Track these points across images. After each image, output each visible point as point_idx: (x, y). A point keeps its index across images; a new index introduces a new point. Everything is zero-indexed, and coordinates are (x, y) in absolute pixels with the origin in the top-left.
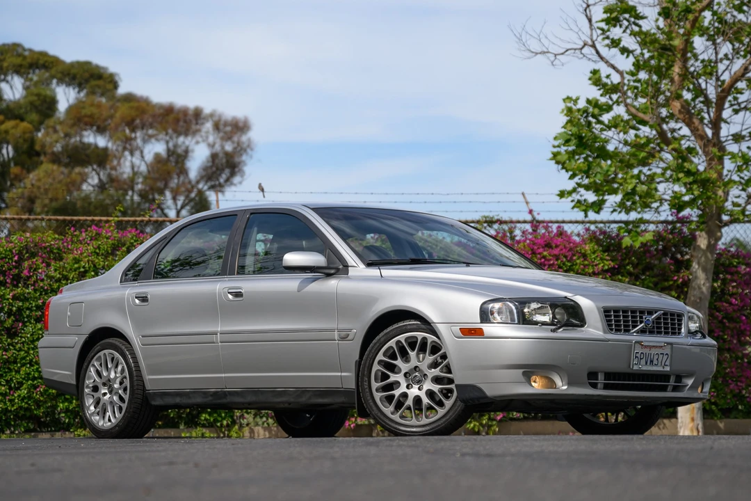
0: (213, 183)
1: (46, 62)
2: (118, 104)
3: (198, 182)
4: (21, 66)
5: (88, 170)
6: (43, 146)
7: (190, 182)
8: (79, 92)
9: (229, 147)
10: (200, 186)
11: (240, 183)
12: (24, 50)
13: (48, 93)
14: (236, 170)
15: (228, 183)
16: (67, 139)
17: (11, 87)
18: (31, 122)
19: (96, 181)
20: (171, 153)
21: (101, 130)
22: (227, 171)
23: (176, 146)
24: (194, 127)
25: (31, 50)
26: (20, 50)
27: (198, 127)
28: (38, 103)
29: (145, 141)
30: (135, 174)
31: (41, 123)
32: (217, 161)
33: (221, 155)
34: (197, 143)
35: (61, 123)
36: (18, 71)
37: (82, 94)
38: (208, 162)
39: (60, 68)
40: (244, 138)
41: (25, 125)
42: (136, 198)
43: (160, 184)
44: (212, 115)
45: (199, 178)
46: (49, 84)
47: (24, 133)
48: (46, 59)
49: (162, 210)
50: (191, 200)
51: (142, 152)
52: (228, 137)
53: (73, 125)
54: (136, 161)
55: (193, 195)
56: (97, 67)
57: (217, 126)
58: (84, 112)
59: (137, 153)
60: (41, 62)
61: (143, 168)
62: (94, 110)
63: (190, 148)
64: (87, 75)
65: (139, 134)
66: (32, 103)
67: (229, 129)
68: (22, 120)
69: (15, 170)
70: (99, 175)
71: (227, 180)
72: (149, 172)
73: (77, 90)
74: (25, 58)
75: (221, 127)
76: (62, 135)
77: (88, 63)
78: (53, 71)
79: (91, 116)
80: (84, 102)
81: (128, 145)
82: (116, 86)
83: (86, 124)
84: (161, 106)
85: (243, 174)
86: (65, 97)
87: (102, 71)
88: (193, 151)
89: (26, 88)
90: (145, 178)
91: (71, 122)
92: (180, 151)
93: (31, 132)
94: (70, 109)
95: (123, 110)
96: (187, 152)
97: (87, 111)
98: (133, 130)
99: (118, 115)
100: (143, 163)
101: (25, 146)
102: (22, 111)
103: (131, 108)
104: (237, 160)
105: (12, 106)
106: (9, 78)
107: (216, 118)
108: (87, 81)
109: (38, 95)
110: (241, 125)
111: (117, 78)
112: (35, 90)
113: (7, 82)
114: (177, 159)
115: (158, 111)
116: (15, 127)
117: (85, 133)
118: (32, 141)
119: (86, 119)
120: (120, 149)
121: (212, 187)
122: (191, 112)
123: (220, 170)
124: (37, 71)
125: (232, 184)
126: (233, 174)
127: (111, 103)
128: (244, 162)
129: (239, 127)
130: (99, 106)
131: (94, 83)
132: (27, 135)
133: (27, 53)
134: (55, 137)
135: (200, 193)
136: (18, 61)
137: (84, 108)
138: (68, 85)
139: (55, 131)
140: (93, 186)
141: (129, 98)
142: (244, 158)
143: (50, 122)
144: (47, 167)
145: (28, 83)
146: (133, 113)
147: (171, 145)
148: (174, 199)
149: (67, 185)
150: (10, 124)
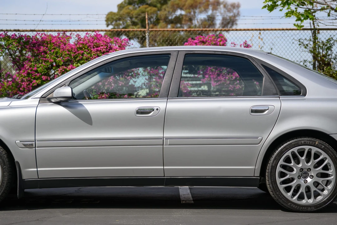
9: (230, 15)
14: (234, 23)
18: (158, 8)
20: (209, 17)
22: (231, 24)
27: (218, 7)
33: (228, 18)
35: (168, 7)
40: (237, 11)
45: (220, 27)
52: (229, 11)
62: (180, 2)
67: (230, 7)
68: (154, 7)
71: (230, 27)
79: (178, 4)
91: (171, 7)
93: (156, 11)
98: (194, 9)
102: (155, 3)
107: (224, 3)
118: (157, 15)
122: (216, 2)
123: (228, 23)
126: (233, 25)
129: (235, 6)
139: (165, 10)
142: (237, 18)
144: (162, 24)
150: (150, 8)
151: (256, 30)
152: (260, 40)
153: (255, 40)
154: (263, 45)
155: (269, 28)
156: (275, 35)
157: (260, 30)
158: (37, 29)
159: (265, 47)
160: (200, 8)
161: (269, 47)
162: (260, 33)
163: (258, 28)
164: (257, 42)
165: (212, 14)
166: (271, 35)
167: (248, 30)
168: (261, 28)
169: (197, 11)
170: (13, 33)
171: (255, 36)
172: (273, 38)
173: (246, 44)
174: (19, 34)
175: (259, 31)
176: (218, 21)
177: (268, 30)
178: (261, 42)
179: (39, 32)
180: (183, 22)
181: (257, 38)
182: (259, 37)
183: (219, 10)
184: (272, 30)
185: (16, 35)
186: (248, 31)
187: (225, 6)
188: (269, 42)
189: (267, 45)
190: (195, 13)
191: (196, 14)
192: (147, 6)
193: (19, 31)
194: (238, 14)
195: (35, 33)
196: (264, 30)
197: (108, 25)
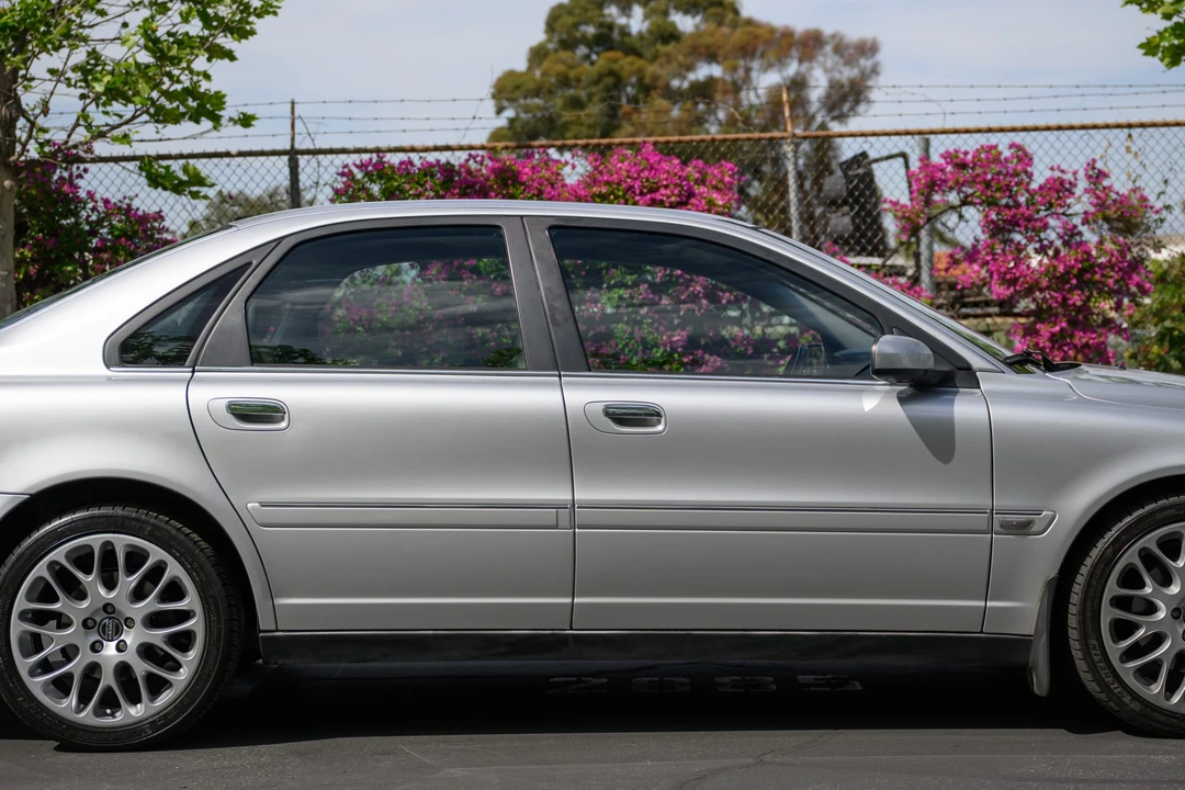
0: (835, 114)
3: (819, 113)
9: (852, 73)
10: (821, 117)
11: (866, 111)
13: (668, 22)
14: (862, 97)
15: (852, 113)
22: (851, 99)
24: (814, 51)
27: (818, 51)
28: (660, 32)
29: (764, 72)
34: (814, 68)
40: (870, 62)
41: (641, 61)
44: (833, 37)
45: (820, 107)
52: (849, 62)
53: (688, 56)
58: (702, 41)
63: (810, 75)
67: (853, 51)
68: (639, 55)
69: (626, 108)
71: (852, 109)
73: (698, 18)
75: (842, 50)
79: (705, 45)
80: (701, 32)
83: (701, 55)
85: (869, 101)
89: (647, 18)
92: (801, 79)
95: (739, 36)
98: (750, 59)
99: (729, 43)
102: (641, 46)
103: (747, 33)
104: (862, 86)
107: (836, 41)
108: (706, 9)
110: (869, 45)
113: (632, 14)
114: (798, 85)
116: (632, 64)
117: (699, 65)
119: (701, 49)
121: (833, 119)
122: (811, 36)
123: (844, 99)
125: (856, 114)
126: (857, 102)
128: (870, 87)
129: (867, 49)
138: (687, 13)
141: (750, 22)
142: (870, 83)
147: (800, 70)
150: (627, 60)
151: (1119, 126)
152: (1129, 157)
153: (1117, 157)
154: (1140, 170)
155: (1158, 119)
156: (1175, 142)
157: (1130, 126)
158: (465, 142)
159: (1146, 177)
160: (763, 55)
161: (1158, 177)
162: (1130, 136)
163: (1123, 120)
164: (1123, 164)
165: (797, 73)
166: (1164, 142)
167: (1095, 127)
168: (1134, 120)
169: (756, 64)
170: (402, 156)
171: (1116, 143)
172: (1169, 148)
173: (1094, 168)
174: (421, 158)
175: (1126, 130)
176: (817, 92)
177: (1154, 125)
178: (1135, 164)
179: (473, 152)
180: (718, 97)
181: (1123, 150)
182: (1128, 150)
183: (821, 59)
184: (1166, 125)
185: (411, 163)
186: (1092, 132)
187: (838, 50)
188: (1158, 163)
189: (1152, 170)
190: (748, 70)
191: (754, 74)
192: (619, 54)
193: (413, 150)
194: (875, 71)
195: (463, 155)
196: (1142, 125)
197: (500, 111)
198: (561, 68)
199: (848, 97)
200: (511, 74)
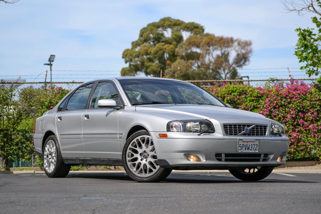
0: (238, 65)
1: (179, 23)
2: (204, 37)
3: (232, 64)
4: (170, 25)
5: (194, 61)
6: (178, 53)
7: (229, 64)
8: (191, 33)
9: (244, 51)
10: (233, 66)
11: (248, 64)
12: (172, 19)
13: (179, 34)
14: (247, 59)
15: (244, 65)
16: (186, 50)
17: (168, 33)
18: (174, 45)
19: (196, 65)
20: (223, 54)
21: (198, 47)
22: (243, 60)
23: (225, 52)
24: (231, 44)
25: (174, 19)
26: (170, 19)
27: (232, 44)
28: (175, 38)
29: (214, 51)
30: (210, 62)
31: (177, 45)
32: (239, 56)
33: (241, 54)
34: (232, 50)
35: (184, 44)
36: (170, 26)
37: (192, 34)
38: (236, 57)
39: (183, 25)
40: (249, 48)
41: (172, 46)
42: (211, 71)
43: (219, 66)
44: (237, 40)
45: (233, 63)
46: (180, 31)
47: (171, 49)
48: (179, 22)
49: (220, 75)
50: (231, 71)
51: (212, 54)
52: (243, 48)
53: (188, 45)
54: (211, 58)
55: (231, 69)
56: (197, 24)
57: (239, 44)
58: (192, 40)
59: (210, 55)
60: (177, 23)
61: (213, 60)
62: (196, 40)
63: (230, 52)
64: (193, 27)
65: (211, 48)
66: (174, 38)
67: (244, 44)
68: (171, 44)
69: (168, 62)
70: (197, 63)
71: (243, 63)
72: (215, 61)
73: (190, 32)
74: (172, 22)
75: (241, 44)
76: (184, 49)
77: (193, 23)
78: (181, 26)
79: (194, 42)
80: (192, 37)
81: (208, 52)
82: (203, 30)
83: (193, 45)
84: (218, 37)
85: (249, 60)
86: (186, 35)
87: (198, 25)
88: (231, 53)
89: (172, 33)
90: (213, 64)
91: (187, 44)
92: (226, 53)
93: (174, 48)
94: (187, 39)
95: (205, 39)
96: (228, 54)
97: (193, 40)
98: (209, 46)
99: (203, 41)
100: (213, 58)
101: (172, 54)
102: (171, 41)
103: (208, 38)
104: (247, 56)
105: (167, 39)
106: (167, 30)
107: (238, 41)
108: (193, 29)
109: (176, 35)
110: (248, 43)
111: (204, 28)
112: (175, 33)
113: (167, 31)
114: (225, 57)
115: (218, 39)
116: (168, 47)
117: (192, 48)
118: (174, 52)
119: (193, 43)
120: (205, 54)
121: (238, 66)
122: (230, 39)
124: (176, 27)
125: (245, 65)
126: (245, 61)
127: (201, 37)
128: (249, 56)
129: (247, 44)
130: (197, 38)
131: (195, 30)
132: (172, 50)
133: (173, 20)
134: (182, 49)
135: (234, 68)
136: (170, 23)
137: (192, 39)
138: (186, 31)
139: (182, 47)
140: (196, 67)
141: (208, 35)
142: (249, 55)
143: (180, 44)
144: (179, 60)
145: (174, 31)
146: (209, 40)
147: (223, 51)
148: (224, 70)
149: (186, 67)
150: (167, 46)
183: (234, 47)
191: (210, 51)
192: (164, 43)
194: (251, 52)
197: (126, 62)
198: (145, 48)
199: (242, 59)
200: (128, 50)
